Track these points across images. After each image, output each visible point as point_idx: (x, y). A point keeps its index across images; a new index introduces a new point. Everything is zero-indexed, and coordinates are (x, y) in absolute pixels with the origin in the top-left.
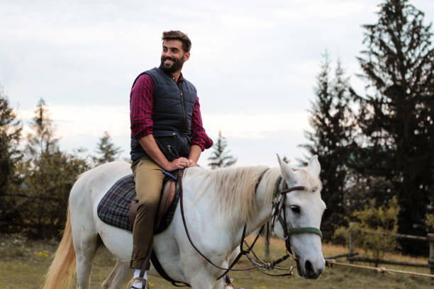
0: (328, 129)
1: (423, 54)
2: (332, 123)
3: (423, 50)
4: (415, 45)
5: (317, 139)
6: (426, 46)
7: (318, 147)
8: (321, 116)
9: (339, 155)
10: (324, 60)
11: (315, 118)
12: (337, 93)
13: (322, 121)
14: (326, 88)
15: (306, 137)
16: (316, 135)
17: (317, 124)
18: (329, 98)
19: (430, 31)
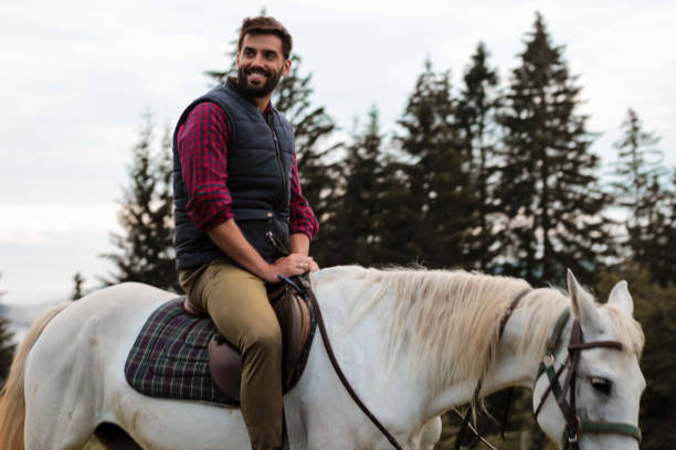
0: (146, 231)
1: (298, 121)
2: (153, 222)
3: (297, 114)
4: (284, 106)
5: (130, 246)
6: (301, 109)
7: (131, 258)
8: (138, 210)
9: (162, 273)
10: (145, 124)
11: (127, 212)
12: (163, 176)
13: (139, 217)
14: (146, 166)
15: (112, 242)
16: (129, 240)
17: (130, 223)
18: (150, 182)
19: (309, 86)
